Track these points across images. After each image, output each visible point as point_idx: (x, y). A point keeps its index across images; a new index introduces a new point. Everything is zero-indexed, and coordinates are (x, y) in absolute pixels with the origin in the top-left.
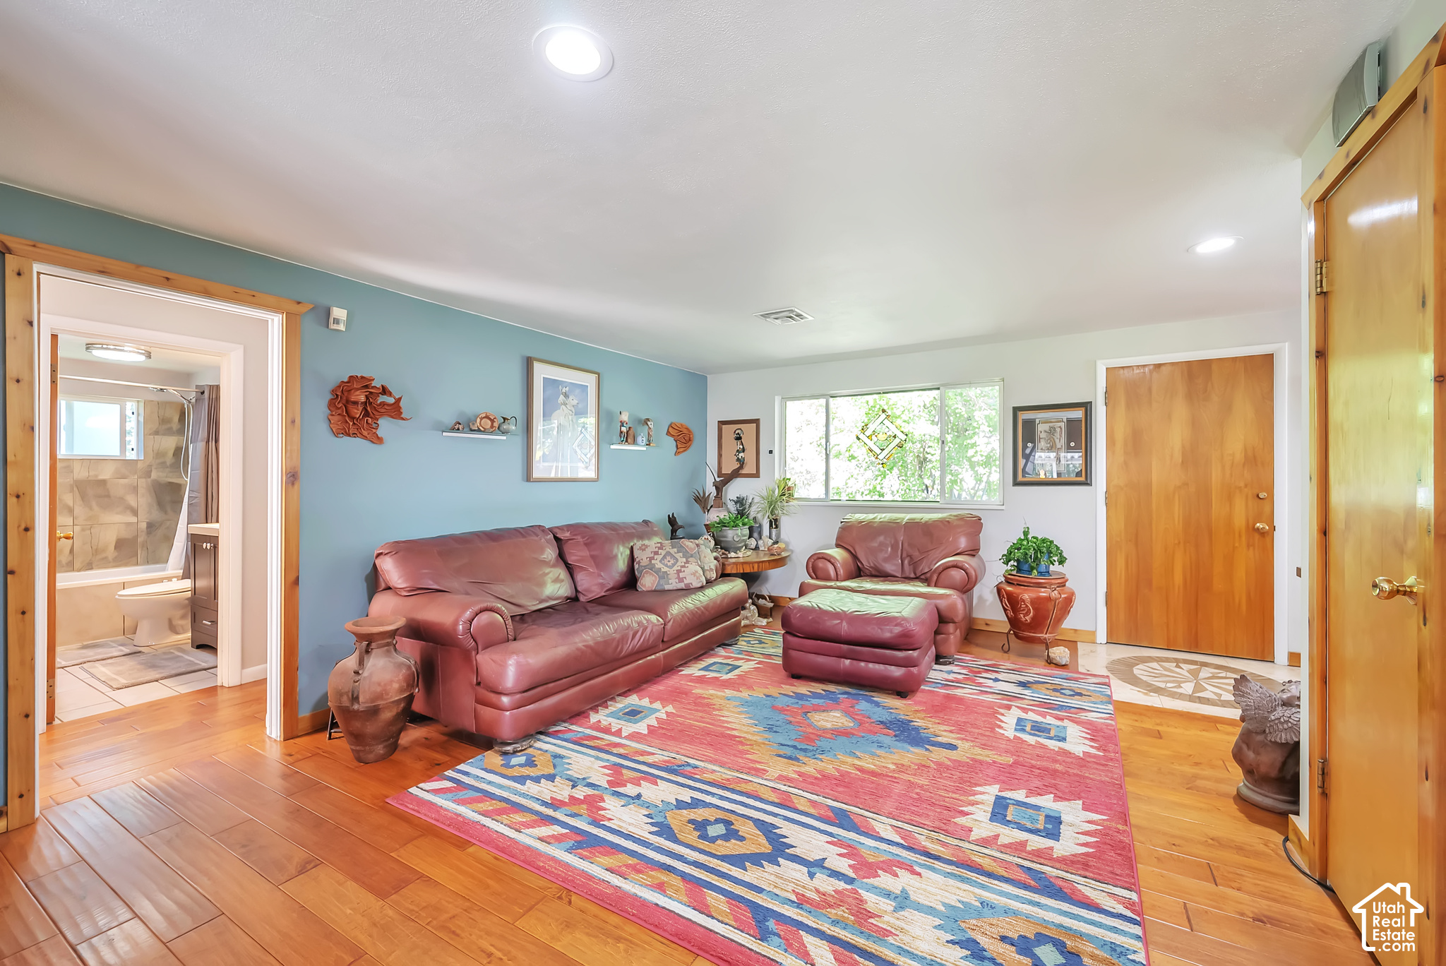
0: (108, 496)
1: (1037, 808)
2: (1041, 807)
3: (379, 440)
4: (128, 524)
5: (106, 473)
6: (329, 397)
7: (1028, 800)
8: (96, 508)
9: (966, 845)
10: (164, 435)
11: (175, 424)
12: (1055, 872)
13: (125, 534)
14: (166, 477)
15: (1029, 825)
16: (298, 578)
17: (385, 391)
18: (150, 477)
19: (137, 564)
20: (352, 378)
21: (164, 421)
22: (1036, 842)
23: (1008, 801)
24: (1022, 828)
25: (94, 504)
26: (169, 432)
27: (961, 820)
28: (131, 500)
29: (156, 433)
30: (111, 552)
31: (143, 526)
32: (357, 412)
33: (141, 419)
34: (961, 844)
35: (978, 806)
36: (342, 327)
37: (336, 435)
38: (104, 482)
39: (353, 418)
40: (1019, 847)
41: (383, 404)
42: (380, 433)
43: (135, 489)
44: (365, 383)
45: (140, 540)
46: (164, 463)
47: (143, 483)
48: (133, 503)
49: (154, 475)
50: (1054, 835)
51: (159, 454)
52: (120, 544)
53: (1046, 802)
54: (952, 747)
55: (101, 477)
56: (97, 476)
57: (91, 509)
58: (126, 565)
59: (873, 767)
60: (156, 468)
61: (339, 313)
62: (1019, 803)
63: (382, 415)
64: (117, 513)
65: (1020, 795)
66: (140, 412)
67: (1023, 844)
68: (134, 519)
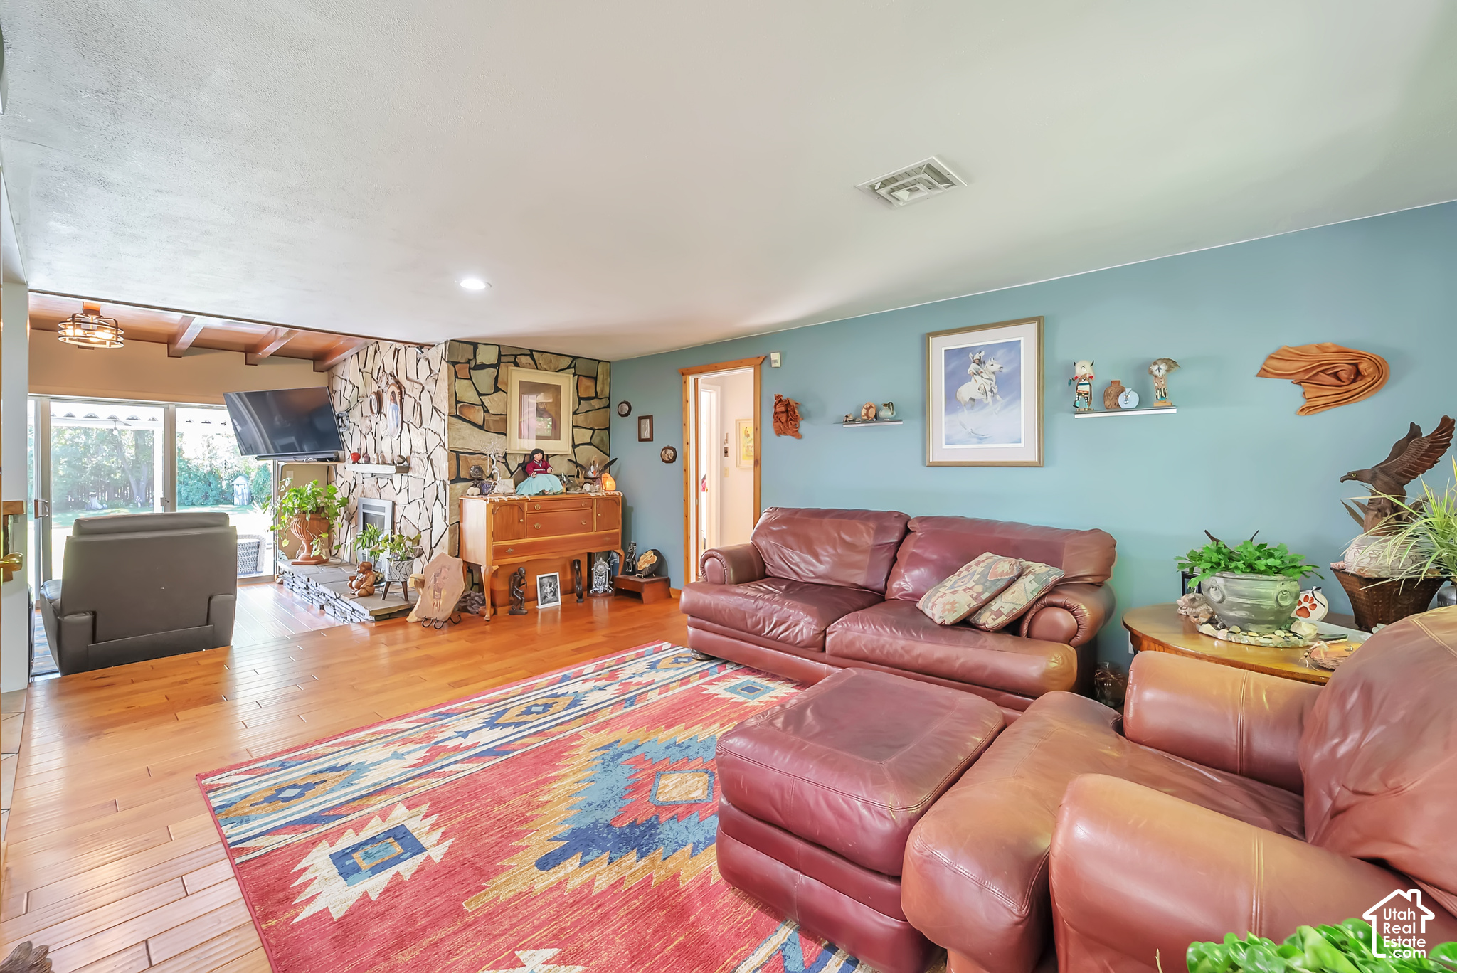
1: (376, 870)
2: (373, 874)
3: (800, 436)
7: (393, 870)
9: (399, 798)
12: (316, 831)
15: (368, 848)
22: (348, 840)
23: (409, 854)
24: (373, 840)
27: (424, 808)
32: (784, 418)
34: (403, 796)
35: (428, 828)
37: (778, 434)
39: (782, 423)
40: (359, 827)
44: (779, 398)
50: (340, 859)
53: (375, 885)
54: (546, 863)
59: (554, 787)
62: (397, 860)
65: (407, 868)
67: (357, 832)
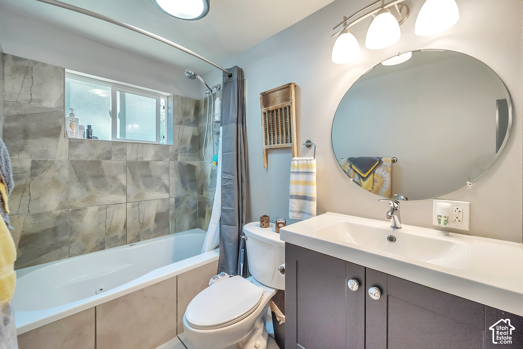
0: (150, 176)
4: (163, 200)
5: (149, 156)
8: (142, 187)
10: (185, 125)
11: (192, 117)
13: (162, 209)
14: (187, 160)
18: (177, 160)
19: (169, 233)
21: (185, 113)
26: (188, 123)
28: (165, 179)
29: (181, 123)
30: (152, 225)
31: (173, 201)
33: (171, 111)
38: (147, 164)
43: (167, 170)
45: (171, 213)
46: (185, 148)
47: (172, 164)
48: (166, 182)
49: (179, 158)
51: (182, 141)
52: (159, 217)
55: (146, 159)
56: (142, 158)
58: (162, 235)
60: (180, 153)
64: (157, 191)
66: (169, 106)
68: (166, 196)
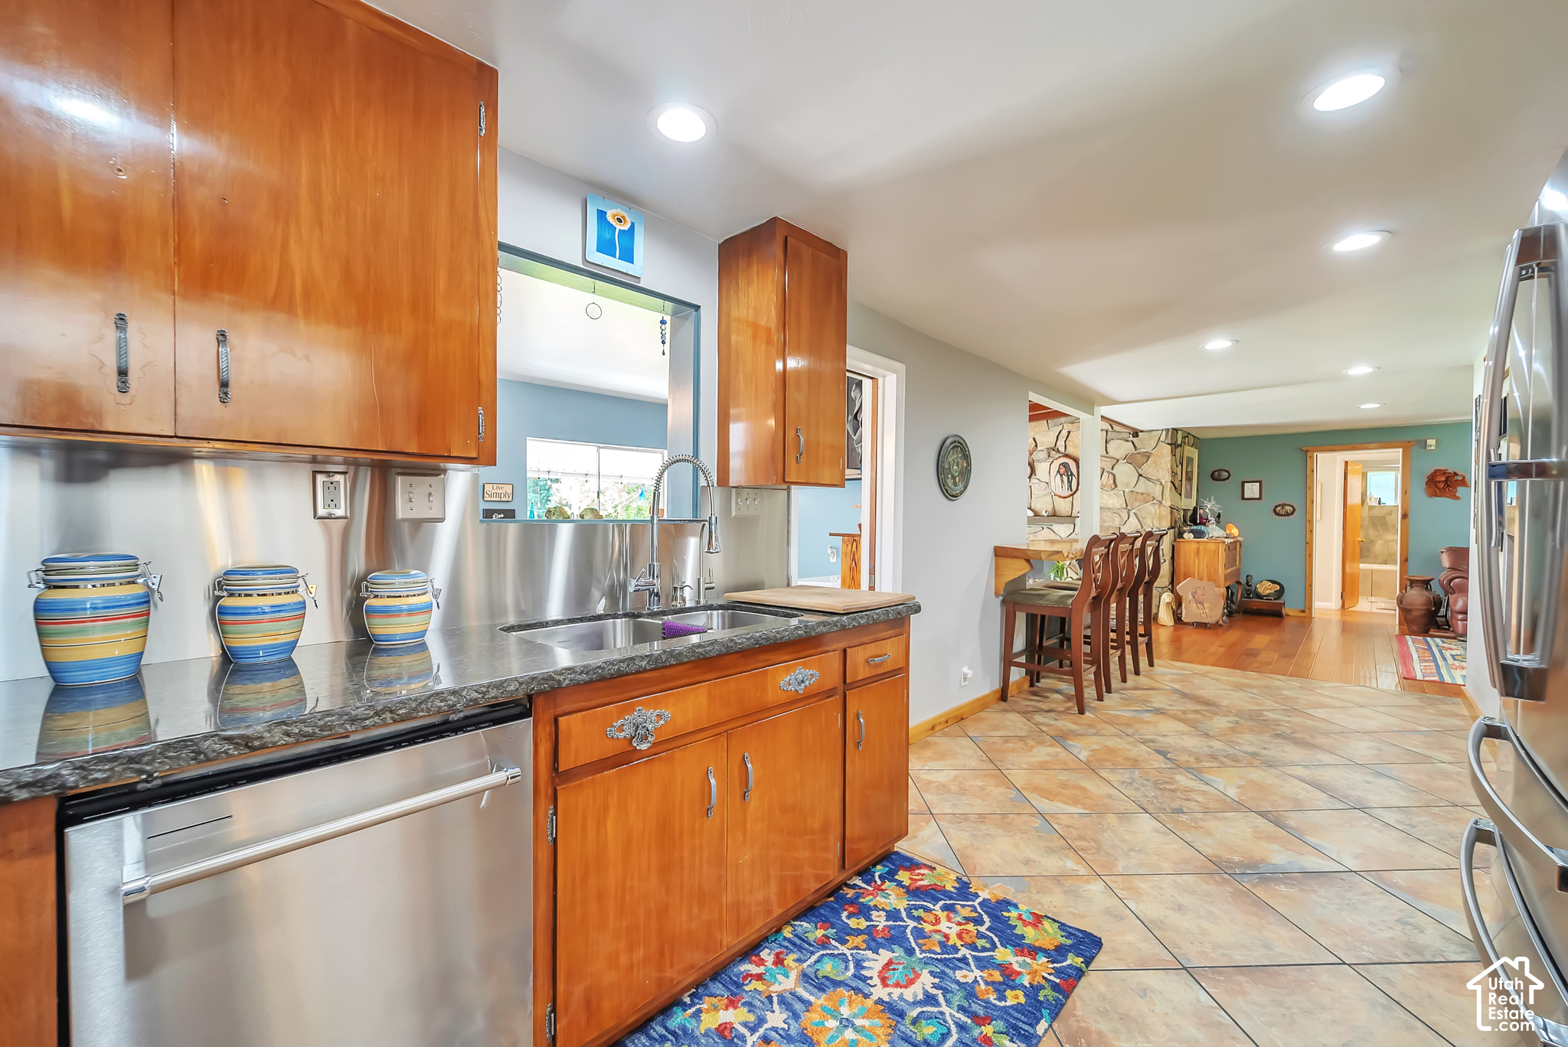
3: (1458, 498)
6: (1426, 480)
16: (1407, 559)
17: (1456, 474)
20: (1436, 471)
25: (1379, 528)
32: (1442, 485)
36: (1433, 448)
37: (1430, 496)
39: (1439, 489)
41: (1457, 481)
42: (1457, 494)
44: (1444, 472)
57: (1378, 531)
61: (1431, 442)
63: (1458, 485)
